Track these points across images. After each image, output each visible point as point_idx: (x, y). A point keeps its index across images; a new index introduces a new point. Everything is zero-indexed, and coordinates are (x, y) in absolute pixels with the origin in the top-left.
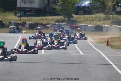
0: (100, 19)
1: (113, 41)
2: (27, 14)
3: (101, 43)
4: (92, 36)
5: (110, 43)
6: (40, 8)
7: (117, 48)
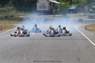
0: (81, 16)
2: (42, 14)
3: (82, 28)
4: (77, 25)
6: (49, 11)
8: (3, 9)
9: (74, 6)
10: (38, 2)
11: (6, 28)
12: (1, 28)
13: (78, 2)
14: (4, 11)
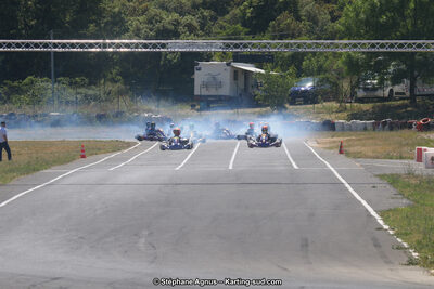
0: (330, 111)
1: (350, 146)
2: (211, 106)
3: (330, 148)
5: (344, 149)
6: (232, 95)
7: (356, 156)
8: (91, 92)
9: (308, 81)
10: (199, 69)
11: (99, 149)
12: (83, 151)
13: (320, 70)
14: (96, 98)
